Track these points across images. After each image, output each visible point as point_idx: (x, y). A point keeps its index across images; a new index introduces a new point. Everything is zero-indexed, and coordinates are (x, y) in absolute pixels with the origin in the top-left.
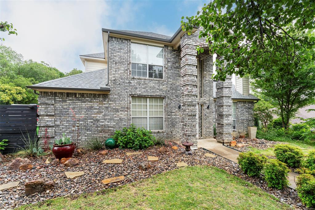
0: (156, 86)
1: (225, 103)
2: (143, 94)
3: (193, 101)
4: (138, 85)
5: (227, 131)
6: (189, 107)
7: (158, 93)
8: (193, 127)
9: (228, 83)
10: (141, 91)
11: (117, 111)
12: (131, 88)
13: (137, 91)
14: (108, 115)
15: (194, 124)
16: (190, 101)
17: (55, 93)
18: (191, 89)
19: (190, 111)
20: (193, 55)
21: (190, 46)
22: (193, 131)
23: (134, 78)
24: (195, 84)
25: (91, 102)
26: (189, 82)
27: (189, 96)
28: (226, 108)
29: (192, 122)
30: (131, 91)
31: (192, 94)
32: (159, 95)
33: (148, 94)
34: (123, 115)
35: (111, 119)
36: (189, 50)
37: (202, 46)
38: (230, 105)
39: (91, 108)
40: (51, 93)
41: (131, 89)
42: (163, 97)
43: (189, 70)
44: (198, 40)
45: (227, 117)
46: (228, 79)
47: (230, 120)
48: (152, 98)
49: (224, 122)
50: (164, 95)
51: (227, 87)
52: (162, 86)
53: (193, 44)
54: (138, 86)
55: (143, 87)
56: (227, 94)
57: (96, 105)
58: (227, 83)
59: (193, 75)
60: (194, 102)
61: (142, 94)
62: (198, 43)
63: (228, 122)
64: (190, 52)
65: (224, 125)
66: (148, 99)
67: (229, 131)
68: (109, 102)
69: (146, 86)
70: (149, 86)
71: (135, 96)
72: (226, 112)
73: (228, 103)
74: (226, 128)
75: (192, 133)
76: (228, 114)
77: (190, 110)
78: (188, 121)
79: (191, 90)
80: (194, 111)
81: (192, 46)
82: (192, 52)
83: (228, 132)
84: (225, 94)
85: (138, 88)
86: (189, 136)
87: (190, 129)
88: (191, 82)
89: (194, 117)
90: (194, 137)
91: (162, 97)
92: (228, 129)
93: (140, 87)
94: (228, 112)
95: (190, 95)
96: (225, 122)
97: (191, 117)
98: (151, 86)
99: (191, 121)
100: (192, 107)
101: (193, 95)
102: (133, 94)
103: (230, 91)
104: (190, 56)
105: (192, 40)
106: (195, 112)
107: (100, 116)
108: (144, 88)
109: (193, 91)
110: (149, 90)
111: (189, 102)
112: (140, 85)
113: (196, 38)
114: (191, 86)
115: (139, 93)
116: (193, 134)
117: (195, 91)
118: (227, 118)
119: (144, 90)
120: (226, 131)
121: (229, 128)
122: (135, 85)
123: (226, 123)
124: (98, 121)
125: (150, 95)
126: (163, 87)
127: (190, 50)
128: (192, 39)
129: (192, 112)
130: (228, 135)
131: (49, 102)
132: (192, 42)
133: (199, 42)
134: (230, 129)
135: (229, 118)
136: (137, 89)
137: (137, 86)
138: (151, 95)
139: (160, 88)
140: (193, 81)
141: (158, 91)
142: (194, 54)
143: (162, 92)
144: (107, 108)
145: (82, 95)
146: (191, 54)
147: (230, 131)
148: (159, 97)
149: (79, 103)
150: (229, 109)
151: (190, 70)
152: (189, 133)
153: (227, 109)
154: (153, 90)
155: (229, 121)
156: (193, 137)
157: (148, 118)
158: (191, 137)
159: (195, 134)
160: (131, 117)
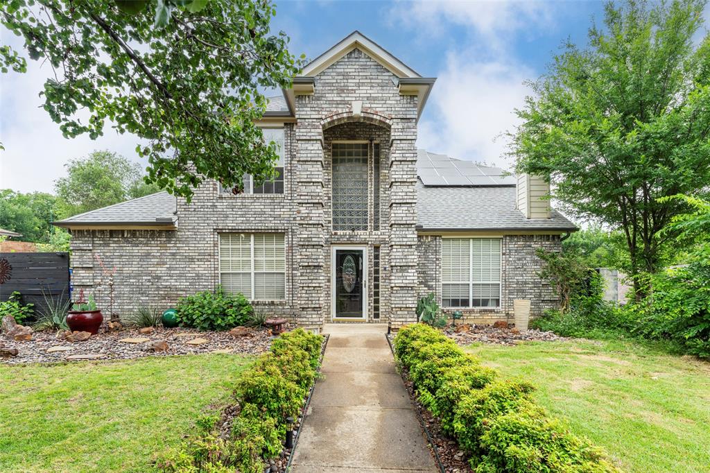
0: (267, 210)
1: (395, 239)
2: (240, 228)
3: (312, 236)
4: (231, 210)
5: (401, 302)
6: (304, 250)
7: (271, 224)
8: (314, 292)
9: (403, 194)
10: (236, 222)
11: (192, 260)
12: (216, 216)
13: (227, 222)
14: (176, 269)
15: (314, 285)
16: (306, 236)
17: (94, 232)
18: (307, 211)
19: (304, 257)
20: (313, 140)
21: (307, 120)
22: (313, 299)
23: (221, 198)
24: (317, 201)
25: (146, 245)
26: (302, 197)
27: (304, 226)
28: (400, 250)
29: (310, 281)
30: (217, 222)
31: (311, 222)
32: (273, 228)
33: (250, 227)
34: (201, 268)
35: (180, 276)
36: (302, 130)
37: (335, 118)
38: (409, 243)
39: (148, 255)
40: (88, 231)
41: (216, 219)
42: (283, 231)
43: (302, 173)
44: (323, 106)
45: (402, 271)
46: (407, 184)
47: (408, 278)
48: (259, 234)
49: (392, 281)
50: (283, 228)
51: (401, 201)
52: (279, 210)
53: (312, 117)
54: (229, 212)
55: (239, 213)
56: (401, 219)
57: (155, 251)
58: (400, 194)
59: (313, 182)
60: (313, 239)
61: (237, 228)
62: (323, 113)
63: (404, 281)
64: (305, 134)
65: (395, 288)
66: (252, 237)
67: (407, 302)
68: (178, 245)
69: (246, 210)
70: (253, 210)
71: (224, 231)
72: (398, 261)
73: (404, 240)
74: (399, 295)
75: (310, 302)
76: (405, 264)
77: (306, 256)
78: (301, 278)
79: (306, 215)
80: (313, 257)
81: (310, 120)
82: (309, 134)
83: (404, 306)
84: (395, 219)
85: (231, 216)
86: (303, 308)
87: (304, 295)
88: (307, 197)
89: (316, 271)
90: (316, 312)
91: (280, 231)
92: (404, 299)
93: (234, 213)
94: (404, 260)
95: (307, 224)
96: (396, 281)
97: (308, 271)
98: (256, 210)
99: (307, 278)
100: (310, 250)
101: (314, 224)
102: (220, 228)
103: (409, 211)
104: (307, 142)
105: (309, 109)
106: (317, 259)
107: (161, 270)
108: (242, 216)
109: (311, 215)
110: (253, 219)
111: (302, 240)
112: (234, 210)
113: (318, 102)
114: (308, 205)
115: (233, 225)
116: (313, 306)
117: (317, 215)
118: (401, 274)
119: (242, 219)
120: (398, 302)
121: (407, 295)
122: (225, 210)
123: (397, 285)
124: (159, 278)
125: (253, 228)
126: (282, 210)
127: (304, 130)
128: (309, 105)
129: (310, 260)
130: (406, 313)
131: (84, 246)
132: (308, 113)
133: (327, 109)
134: (410, 299)
135: (406, 274)
136: (228, 219)
137: (228, 213)
138: (257, 228)
139: (276, 213)
140: (312, 194)
141: (270, 219)
142: (314, 138)
143: (279, 222)
144: (173, 254)
145: (133, 233)
146: (308, 138)
147: (410, 302)
148: (273, 231)
149: (128, 248)
150: (405, 254)
151: (305, 173)
152: (303, 302)
153: (401, 254)
154: (260, 219)
155: (407, 281)
156: (313, 312)
157: (253, 275)
158: (308, 312)
159: (317, 306)
160: (220, 272)
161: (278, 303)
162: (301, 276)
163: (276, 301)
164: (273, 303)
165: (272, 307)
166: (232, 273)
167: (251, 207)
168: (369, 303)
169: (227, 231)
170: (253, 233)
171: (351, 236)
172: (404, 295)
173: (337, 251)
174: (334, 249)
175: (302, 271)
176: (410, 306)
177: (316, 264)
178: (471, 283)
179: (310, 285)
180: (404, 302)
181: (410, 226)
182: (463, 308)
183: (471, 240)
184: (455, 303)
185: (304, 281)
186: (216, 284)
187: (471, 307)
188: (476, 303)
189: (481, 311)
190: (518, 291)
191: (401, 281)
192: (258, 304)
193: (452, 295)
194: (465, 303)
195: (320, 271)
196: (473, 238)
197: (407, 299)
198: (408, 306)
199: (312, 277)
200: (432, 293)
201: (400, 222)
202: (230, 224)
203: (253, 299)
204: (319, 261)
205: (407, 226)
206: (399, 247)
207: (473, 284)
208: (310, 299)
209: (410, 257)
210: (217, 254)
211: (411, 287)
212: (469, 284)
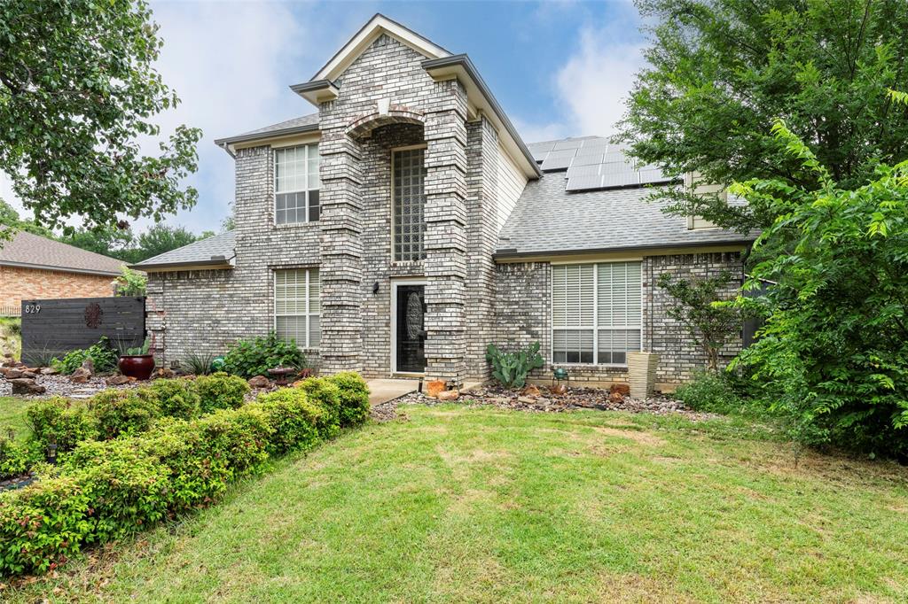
1: (428, 269)
2: (293, 263)
3: (335, 269)
4: (285, 242)
5: (436, 351)
6: (328, 286)
8: (337, 337)
9: (439, 209)
10: (290, 256)
11: (248, 302)
12: (271, 250)
13: (281, 257)
14: (232, 313)
15: (337, 329)
16: (329, 269)
17: (165, 274)
18: (330, 240)
19: (327, 295)
20: (338, 153)
21: (331, 131)
22: (336, 345)
23: (275, 229)
24: (340, 227)
25: (208, 286)
26: (325, 223)
27: (328, 257)
28: (436, 283)
29: (333, 324)
30: (271, 257)
31: (334, 252)
33: (303, 262)
34: (257, 310)
35: (238, 319)
36: (326, 143)
37: (360, 123)
38: (446, 273)
39: (209, 297)
41: (270, 254)
43: (325, 194)
44: (348, 111)
45: (438, 310)
46: (444, 196)
47: (444, 319)
48: (313, 269)
49: (426, 324)
51: (436, 219)
53: (336, 125)
55: (293, 245)
56: (435, 242)
57: (215, 292)
58: (435, 210)
59: (338, 204)
60: (337, 273)
61: (290, 263)
62: (348, 119)
63: (439, 324)
64: (328, 147)
66: (308, 274)
67: (443, 351)
68: (235, 285)
69: (300, 242)
70: (307, 241)
71: (278, 268)
72: (432, 296)
73: (440, 269)
74: (433, 342)
75: (333, 350)
76: (440, 301)
77: (329, 293)
78: (324, 320)
79: (329, 244)
80: (337, 294)
81: (335, 130)
82: (333, 147)
83: (440, 356)
84: (428, 242)
85: (285, 249)
86: (326, 357)
87: (326, 341)
88: (330, 223)
89: (340, 311)
90: (340, 362)
92: (439, 347)
93: (288, 246)
94: (439, 296)
95: (330, 255)
96: (431, 324)
97: (332, 311)
98: (310, 241)
99: (329, 320)
100: (334, 286)
102: (274, 264)
103: (445, 231)
104: (331, 156)
105: (333, 117)
106: (340, 297)
107: (220, 314)
108: (295, 249)
109: (334, 244)
110: (306, 252)
111: (325, 274)
112: (288, 242)
113: (343, 107)
114: (332, 232)
115: (287, 260)
116: (336, 354)
117: (341, 243)
118: (436, 314)
119: (296, 252)
120: (432, 351)
121: (444, 342)
122: (279, 243)
123: (433, 329)
124: (218, 322)
125: (306, 262)
127: (328, 143)
128: (332, 113)
129: (333, 299)
130: (443, 365)
131: (157, 289)
132: (332, 121)
133: (353, 114)
134: (447, 347)
135: (442, 314)
136: (282, 253)
137: (282, 246)
138: (310, 262)
140: (337, 218)
142: (338, 151)
144: (231, 296)
145: (196, 273)
146: (331, 151)
147: (447, 351)
149: (193, 290)
150: (441, 287)
151: (328, 194)
152: (325, 349)
153: (435, 288)
154: (313, 251)
155: (443, 324)
157: (307, 318)
158: (332, 362)
159: (340, 354)
160: (275, 315)
162: (324, 317)
166: (289, 317)
167: (305, 238)
169: (282, 267)
170: (307, 268)
171: (413, 267)
172: (439, 342)
173: (398, 287)
174: (395, 284)
175: (326, 312)
176: (447, 356)
177: (339, 303)
178: (595, 328)
179: (333, 329)
180: (440, 351)
181: (448, 251)
182: (586, 365)
183: (596, 266)
184: (573, 357)
185: (328, 324)
186: (270, 328)
187: (595, 363)
188: (603, 358)
189: (608, 370)
190: (668, 341)
191: (435, 324)
192: (310, 353)
193: (568, 345)
194: (587, 358)
195: (344, 311)
196: (598, 264)
197: (444, 347)
198: (444, 356)
199: (335, 319)
200: (537, 343)
201: (434, 247)
202: (284, 259)
203: (307, 347)
204: (342, 299)
205: (444, 251)
206: (434, 279)
207: (598, 330)
208: (333, 345)
209: (447, 291)
210: (271, 294)
211: (449, 331)
212: (592, 330)
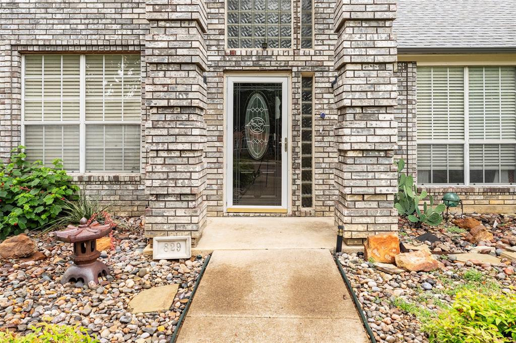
0: (109, 11)
1: (350, 51)
2: (59, 42)
3: (177, 44)
4: (43, 11)
5: (364, 183)
6: (161, 74)
7: (116, 37)
8: (179, 160)
10: (53, 32)
12: (17, 21)
13: (37, 32)
15: (180, 147)
16: (164, 45)
19: (160, 88)
22: (178, 176)
27: (162, 24)
28: (362, 74)
29: (172, 139)
30: (17, 32)
31: (174, 16)
32: (118, 43)
33: (76, 42)
38: (380, 59)
41: (16, 27)
42: (137, 49)
45: (365, 117)
47: (378, 132)
48: (94, 54)
49: (345, 139)
50: (136, 42)
52: (130, 11)
54: (40, 14)
55: (58, 16)
60: (180, 52)
61: (53, 43)
63: (370, 139)
65: (350, 154)
67: (377, 183)
69: (71, 11)
70: (83, 11)
71: (30, 49)
72: (357, 95)
73: (370, 52)
74: (359, 168)
75: (172, 184)
76: (372, 103)
77: (164, 85)
78: (153, 132)
79: (166, 1)
80: (180, 88)
83: (371, 191)
84: (349, 8)
85: (42, 21)
86: (157, 195)
87: (159, 168)
89: (184, 117)
90: (185, 205)
91: (131, 48)
92: (370, 175)
93: (49, 16)
94: (370, 95)
95: (166, 21)
96: (353, 139)
97: (169, 117)
98: (89, 11)
99: (165, 132)
100: (173, 74)
101: (181, 20)
102: (22, 43)
106: (186, 92)
108: (63, 21)
110: (83, 27)
111: (157, 52)
112: (50, 10)
115: (46, 37)
116: (178, 191)
118: (363, 124)
119: (63, 27)
120: (358, 183)
121: (376, 168)
122: (33, 11)
123: (356, 147)
125: (83, 42)
126: (135, 11)
129: (173, 95)
130: (374, 205)
134: (383, 176)
135: (374, 124)
136: (39, 27)
137: (38, 16)
138: (89, 43)
139: (124, 16)
141: (114, 27)
143: (129, 32)
147: (383, 183)
148: (119, 49)
152: (157, 183)
153: (363, 81)
154: (96, 27)
155: (377, 139)
156: (179, 204)
157: (82, 129)
158: (169, 205)
159: (187, 191)
160: (23, 123)
161: (127, 179)
162: (154, 127)
163: (124, 175)
164: (116, 180)
165: (115, 187)
168: (294, 180)
169: (36, 49)
170: (83, 53)
171: (260, 58)
172: (370, 168)
173: (235, 84)
174: (229, 82)
175: (156, 117)
176: (384, 191)
177: (185, 103)
178: (467, 142)
179: (171, 147)
180: (371, 183)
181: (381, 23)
182: (454, 185)
183: (466, 71)
184: (440, 176)
185: (161, 139)
186: (15, 144)
187: (467, 184)
188: (476, 177)
189: (485, 192)
191: (363, 139)
192: (89, 181)
193: (434, 163)
194: (457, 177)
195: (193, 117)
196: (469, 67)
197: (377, 175)
198: (378, 190)
199: (177, 131)
200: (401, 159)
201: (360, 16)
202: (41, 37)
203: (82, 172)
204: (191, 95)
205: (374, 24)
206: (359, 67)
207: (470, 145)
208: (171, 176)
209: (382, 88)
210: (16, 91)
211: (386, 151)
212: (463, 145)
